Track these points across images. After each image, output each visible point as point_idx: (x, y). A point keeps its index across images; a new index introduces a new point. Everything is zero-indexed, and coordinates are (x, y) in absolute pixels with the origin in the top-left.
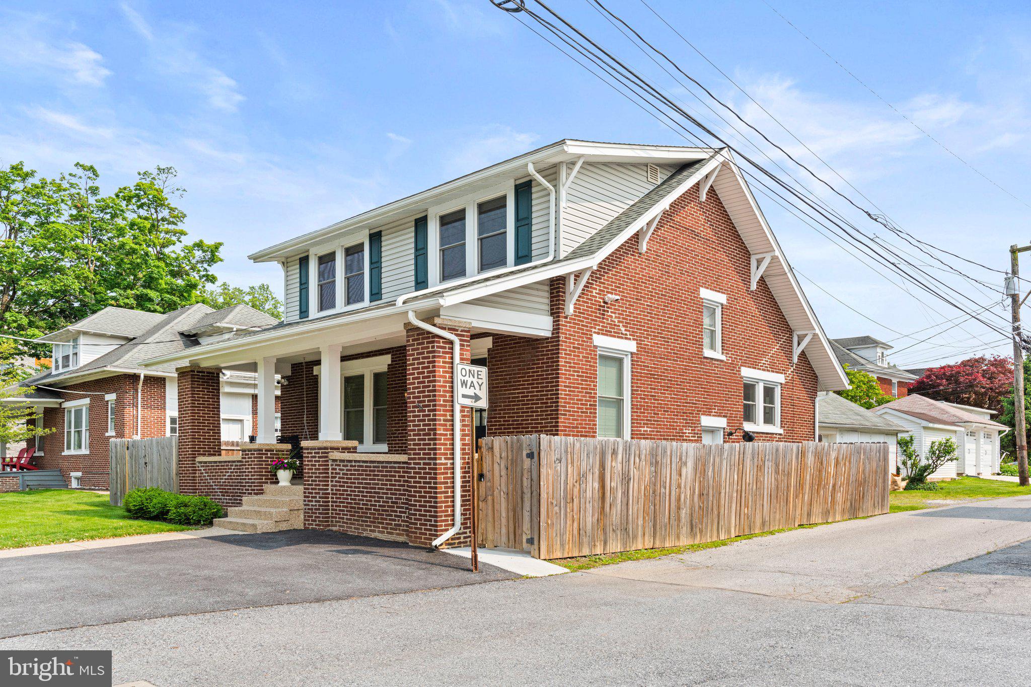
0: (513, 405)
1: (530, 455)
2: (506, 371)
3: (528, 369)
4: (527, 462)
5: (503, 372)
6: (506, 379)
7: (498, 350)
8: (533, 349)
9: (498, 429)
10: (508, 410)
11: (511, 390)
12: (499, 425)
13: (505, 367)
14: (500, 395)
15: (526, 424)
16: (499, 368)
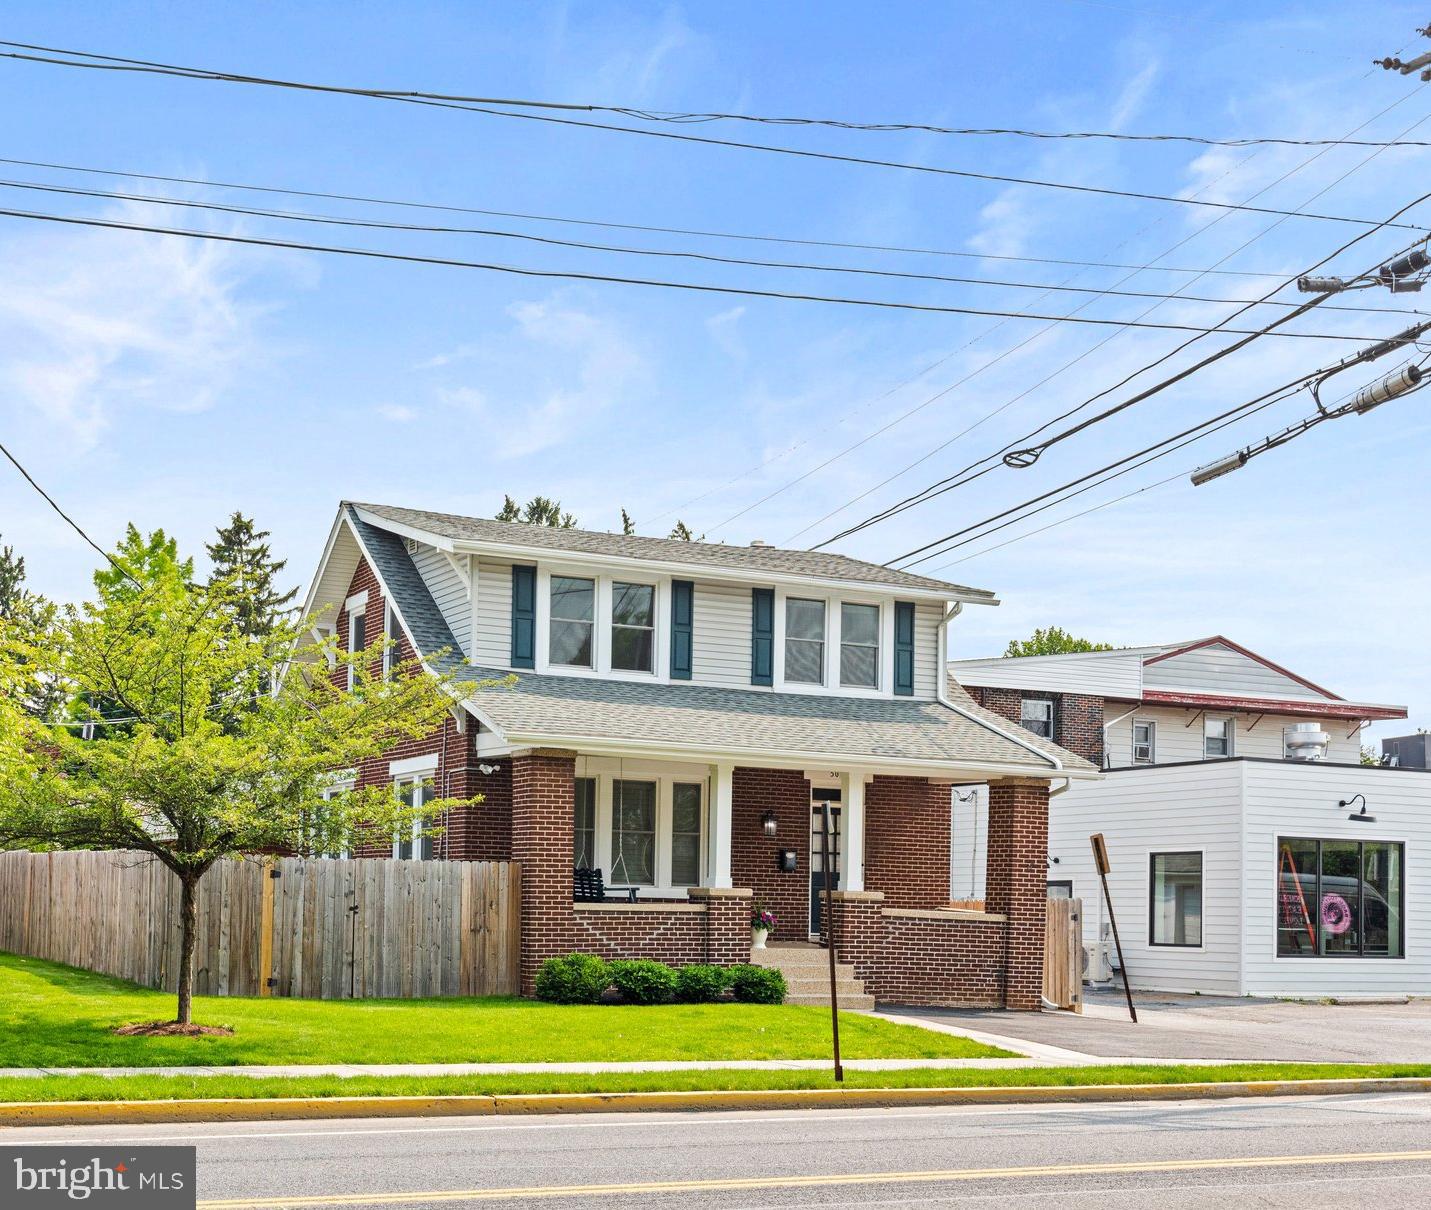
0: (899, 854)
1: (1075, 918)
2: (889, 813)
3: (916, 815)
4: (1072, 924)
5: (885, 813)
6: (889, 822)
7: (879, 786)
8: (923, 793)
9: (880, 879)
10: (892, 858)
11: (895, 835)
12: (881, 875)
13: (889, 809)
14: (882, 840)
15: (914, 876)
16: (881, 808)
